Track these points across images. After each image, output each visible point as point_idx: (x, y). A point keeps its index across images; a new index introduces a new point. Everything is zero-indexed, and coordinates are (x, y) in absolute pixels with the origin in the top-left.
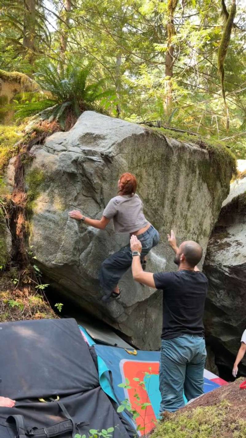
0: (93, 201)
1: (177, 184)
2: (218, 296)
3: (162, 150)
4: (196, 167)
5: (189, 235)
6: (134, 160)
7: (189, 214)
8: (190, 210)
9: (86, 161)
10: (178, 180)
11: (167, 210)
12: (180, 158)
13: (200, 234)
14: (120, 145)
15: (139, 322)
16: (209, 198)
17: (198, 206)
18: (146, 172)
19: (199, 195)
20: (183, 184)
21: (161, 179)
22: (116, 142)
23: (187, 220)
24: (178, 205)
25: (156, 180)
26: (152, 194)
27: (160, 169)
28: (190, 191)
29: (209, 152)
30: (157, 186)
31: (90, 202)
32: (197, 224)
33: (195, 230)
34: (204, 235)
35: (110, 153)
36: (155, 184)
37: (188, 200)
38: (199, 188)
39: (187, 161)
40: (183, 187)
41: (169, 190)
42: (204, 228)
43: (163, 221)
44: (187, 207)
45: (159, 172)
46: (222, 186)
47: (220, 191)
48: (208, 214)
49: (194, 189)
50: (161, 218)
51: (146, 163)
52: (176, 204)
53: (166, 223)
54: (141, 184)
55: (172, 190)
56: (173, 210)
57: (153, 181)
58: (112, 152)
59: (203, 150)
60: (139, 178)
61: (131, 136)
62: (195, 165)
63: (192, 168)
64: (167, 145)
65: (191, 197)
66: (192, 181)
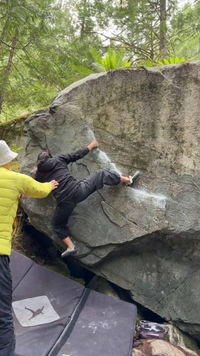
1: (178, 107)
3: (140, 80)
10: (180, 103)
11: (162, 140)
18: (115, 108)
20: (194, 104)
21: (144, 109)
24: (187, 131)
25: (134, 112)
26: (128, 129)
27: (141, 101)
30: (137, 118)
36: (133, 117)
40: (194, 107)
41: (163, 118)
43: (157, 153)
45: (140, 103)
50: (152, 150)
51: (113, 101)
52: (182, 129)
53: (164, 155)
54: (107, 122)
55: (168, 116)
56: (176, 138)
57: (129, 115)
58: (54, 103)
60: (104, 117)
61: (84, 84)
64: (149, 73)
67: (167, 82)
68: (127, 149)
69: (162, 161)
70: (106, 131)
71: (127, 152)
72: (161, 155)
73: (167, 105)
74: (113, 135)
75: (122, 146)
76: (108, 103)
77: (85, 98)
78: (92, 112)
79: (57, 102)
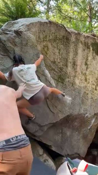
0: (8, 58)
3: (62, 33)
4: (90, 46)
5: (88, 85)
6: (41, 36)
7: (87, 73)
8: (88, 70)
9: (2, 34)
10: (77, 52)
11: (70, 69)
12: (77, 39)
14: (28, 26)
15: (57, 137)
17: (94, 68)
18: (51, 45)
19: (94, 62)
20: (81, 55)
21: (64, 50)
22: (25, 24)
23: (87, 76)
24: (78, 67)
25: (60, 50)
26: (57, 59)
27: (62, 44)
28: (87, 59)
30: (61, 54)
31: (6, 59)
33: (93, 82)
35: (19, 29)
37: (86, 64)
38: (94, 58)
39: (83, 42)
40: (81, 56)
44: (85, 68)
45: (62, 46)
49: (89, 58)
50: (66, 73)
51: (51, 40)
52: (77, 66)
54: (48, 52)
55: (72, 57)
56: (74, 69)
57: (57, 51)
58: (21, 29)
59: (94, 37)
60: (46, 48)
61: (37, 23)
62: (89, 44)
63: (87, 46)
64: (66, 31)
65: (88, 63)
66: (88, 54)
67: (73, 39)
68: (56, 70)
69: (69, 79)
70: (47, 57)
71: (56, 72)
72: (69, 76)
74: (50, 60)
75: (54, 68)
76: (49, 40)
77: (37, 32)
78: (40, 43)
79: (22, 29)
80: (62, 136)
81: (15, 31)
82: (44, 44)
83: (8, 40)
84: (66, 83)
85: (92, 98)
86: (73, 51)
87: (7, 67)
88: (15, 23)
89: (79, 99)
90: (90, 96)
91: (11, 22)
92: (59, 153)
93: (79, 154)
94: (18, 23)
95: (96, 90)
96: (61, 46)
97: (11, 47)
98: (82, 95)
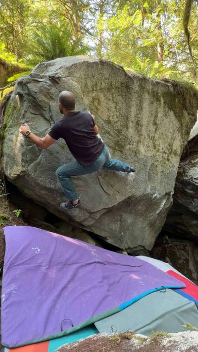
0: (42, 118)
1: (140, 108)
2: (193, 203)
3: (121, 79)
4: (160, 97)
5: (158, 153)
6: (88, 84)
7: (157, 136)
8: (158, 133)
9: (30, 82)
10: (141, 106)
11: (131, 132)
12: (142, 88)
13: (170, 153)
14: (68, 68)
15: (114, 225)
16: (176, 124)
17: (166, 130)
18: (104, 96)
19: (166, 121)
20: (148, 110)
21: (122, 104)
22: (64, 66)
23: (155, 141)
24: (144, 128)
25: (116, 104)
26: (113, 117)
27: (120, 95)
28: (156, 117)
29: (173, 85)
30: (118, 109)
31: (39, 119)
32: (167, 144)
33: (164, 149)
34: (175, 154)
35: (56, 74)
36: (116, 107)
37: (155, 124)
38: (166, 114)
39: (150, 91)
40: (148, 112)
41: (133, 114)
42: (174, 148)
43: (128, 141)
44: (154, 130)
46: (189, 114)
47: (187, 118)
48: (177, 137)
49: (159, 115)
50: (126, 137)
51: (103, 89)
52: (141, 126)
53: (132, 142)
54: (99, 107)
55: (135, 114)
56: (138, 131)
57: (113, 105)
58: (58, 73)
59: (167, 84)
60: (97, 101)
61: (82, 63)
62: (159, 94)
63: (156, 97)
64: (126, 75)
65: (158, 122)
66: (157, 108)
67: (136, 87)
68: (112, 133)
69: (131, 146)
70: (98, 115)
71: (112, 136)
72: (130, 142)
73: (135, 105)
74: (103, 119)
75: (108, 130)
76: (100, 89)
77: (83, 78)
78: (88, 93)
79: (61, 73)
80: (121, 225)
81: (50, 77)
82: (94, 95)
83: (41, 91)
84: (127, 152)
85: (163, 172)
86: (136, 104)
87: (40, 130)
88: (50, 65)
89: (144, 175)
90: (160, 168)
91: (44, 64)
92: (117, 246)
93: (143, 247)
94: (54, 64)
95: (168, 160)
96: (119, 97)
97: (44, 101)
98: (148, 168)
